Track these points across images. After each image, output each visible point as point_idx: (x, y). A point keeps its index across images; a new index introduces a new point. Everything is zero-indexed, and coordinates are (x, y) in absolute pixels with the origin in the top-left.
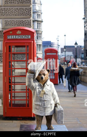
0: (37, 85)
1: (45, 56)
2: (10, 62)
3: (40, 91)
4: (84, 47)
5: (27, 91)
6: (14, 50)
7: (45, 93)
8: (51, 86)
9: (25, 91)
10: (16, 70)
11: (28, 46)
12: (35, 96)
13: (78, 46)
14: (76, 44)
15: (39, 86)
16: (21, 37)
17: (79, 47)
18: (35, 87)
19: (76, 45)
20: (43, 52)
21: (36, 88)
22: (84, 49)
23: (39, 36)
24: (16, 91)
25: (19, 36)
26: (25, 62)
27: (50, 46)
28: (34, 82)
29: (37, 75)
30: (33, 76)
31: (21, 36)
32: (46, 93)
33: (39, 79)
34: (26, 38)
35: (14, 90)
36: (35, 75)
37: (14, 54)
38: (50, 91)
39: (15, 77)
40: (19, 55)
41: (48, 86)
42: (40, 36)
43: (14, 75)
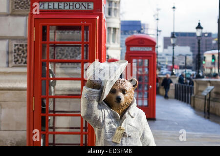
0: (107, 114)
1: (127, 53)
2: (44, 64)
3: (114, 130)
4: (217, 36)
5: (84, 130)
6: (53, 37)
7: (124, 135)
8: (139, 118)
9: (79, 130)
10: (58, 82)
11: (86, 28)
12: (101, 140)
13: (203, 34)
14: (199, 27)
15: (110, 118)
16: (71, 7)
17: (206, 35)
18: (101, 121)
19: (200, 30)
20: (121, 46)
21: (104, 121)
22: (217, 39)
23: (113, 7)
24: (57, 130)
25: (66, 5)
26: (80, 65)
27: (139, 32)
28: (99, 109)
29: (107, 92)
30: (96, 95)
31: (71, 4)
32: (128, 134)
33: (113, 102)
34: (83, 8)
35: (53, 128)
36: (101, 93)
37: (55, 46)
38: (137, 128)
39: (55, 97)
40: (67, 48)
41: (132, 117)
42: (115, 9)
43: (53, 95)
